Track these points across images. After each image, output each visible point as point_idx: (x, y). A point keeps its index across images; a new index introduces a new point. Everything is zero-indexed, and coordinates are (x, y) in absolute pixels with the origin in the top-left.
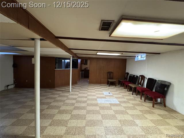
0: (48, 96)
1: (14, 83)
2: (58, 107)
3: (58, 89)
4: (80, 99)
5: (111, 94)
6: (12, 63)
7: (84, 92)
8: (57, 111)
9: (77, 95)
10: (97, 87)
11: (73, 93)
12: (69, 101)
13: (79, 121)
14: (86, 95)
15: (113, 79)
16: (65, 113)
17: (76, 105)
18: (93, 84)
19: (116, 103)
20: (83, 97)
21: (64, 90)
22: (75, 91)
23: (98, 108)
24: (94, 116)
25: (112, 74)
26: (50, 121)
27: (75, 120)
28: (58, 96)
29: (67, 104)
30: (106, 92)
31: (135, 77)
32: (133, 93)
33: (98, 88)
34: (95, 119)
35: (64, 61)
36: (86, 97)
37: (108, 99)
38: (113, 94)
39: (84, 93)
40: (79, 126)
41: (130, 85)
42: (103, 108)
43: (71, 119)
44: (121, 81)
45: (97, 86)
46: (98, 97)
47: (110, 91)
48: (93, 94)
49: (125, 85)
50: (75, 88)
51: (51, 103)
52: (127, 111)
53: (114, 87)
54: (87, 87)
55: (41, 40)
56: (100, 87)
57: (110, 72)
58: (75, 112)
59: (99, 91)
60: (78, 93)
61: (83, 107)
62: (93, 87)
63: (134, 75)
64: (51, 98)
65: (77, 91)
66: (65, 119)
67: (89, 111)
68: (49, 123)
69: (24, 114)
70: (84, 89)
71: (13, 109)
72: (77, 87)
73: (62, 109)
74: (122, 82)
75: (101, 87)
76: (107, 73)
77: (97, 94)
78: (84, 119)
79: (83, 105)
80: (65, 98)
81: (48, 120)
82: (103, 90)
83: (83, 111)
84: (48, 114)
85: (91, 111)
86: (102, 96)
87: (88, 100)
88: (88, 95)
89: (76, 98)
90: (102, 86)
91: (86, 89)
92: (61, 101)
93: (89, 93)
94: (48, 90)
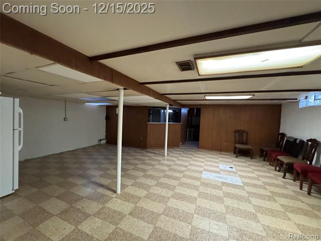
0: (137, 157)
1: (106, 138)
2: (144, 171)
3: (150, 150)
4: (175, 167)
5: (234, 170)
6: (105, 115)
7: (185, 159)
8: (143, 174)
9: (174, 161)
10: (210, 156)
11: (169, 158)
12: (160, 166)
13: (165, 190)
14: (187, 164)
15: (247, 144)
16: (151, 179)
17: (167, 173)
18: (206, 150)
19: (234, 183)
20: (181, 165)
21: (157, 152)
22: (172, 156)
23: (198, 183)
24: (187, 190)
25: (245, 134)
26: (133, 181)
27: (159, 188)
28: (148, 158)
29: (156, 170)
30: (226, 165)
31: (298, 142)
32: (285, 175)
33: (212, 158)
34: (187, 194)
35: (164, 111)
36: (186, 166)
37: (223, 175)
38: (239, 170)
39: (186, 161)
40: (163, 195)
41: (279, 157)
42: (206, 185)
43: (156, 185)
44: (265, 149)
45: (212, 154)
46: (205, 170)
47: (235, 165)
48: (198, 164)
49: (273, 159)
50: (174, 152)
51: (138, 164)
52: (250, 198)
53: (249, 159)
54: (194, 153)
55: (124, 89)
56: (217, 157)
57: (241, 130)
58: (163, 180)
59: (212, 161)
60: (175, 159)
61: (176, 177)
62: (203, 155)
63: (297, 139)
64: (140, 160)
65: (175, 157)
66: (148, 184)
67: (183, 183)
68: (131, 183)
69: (110, 169)
70: (188, 156)
71: (102, 164)
72: (176, 151)
73: (149, 173)
74: (266, 151)
75: (219, 157)
76: (235, 132)
77: (206, 165)
78: (173, 190)
79: (177, 175)
80: (156, 163)
81: (131, 180)
82: (222, 161)
83: (174, 181)
84: (132, 175)
85: (186, 184)
86: (214, 169)
87: (187, 170)
88: (190, 165)
89: (171, 165)
90: (223, 154)
91: (191, 156)
92: (150, 165)
93: (192, 162)
94: (138, 150)
